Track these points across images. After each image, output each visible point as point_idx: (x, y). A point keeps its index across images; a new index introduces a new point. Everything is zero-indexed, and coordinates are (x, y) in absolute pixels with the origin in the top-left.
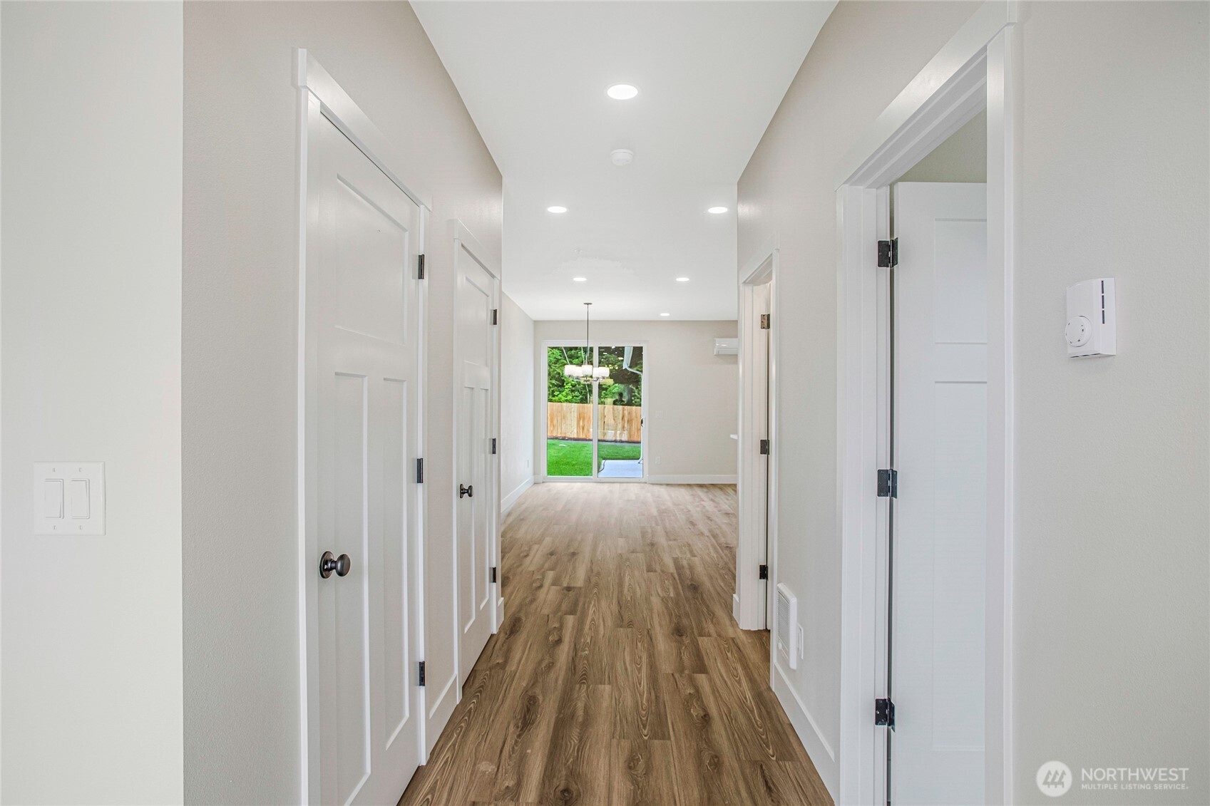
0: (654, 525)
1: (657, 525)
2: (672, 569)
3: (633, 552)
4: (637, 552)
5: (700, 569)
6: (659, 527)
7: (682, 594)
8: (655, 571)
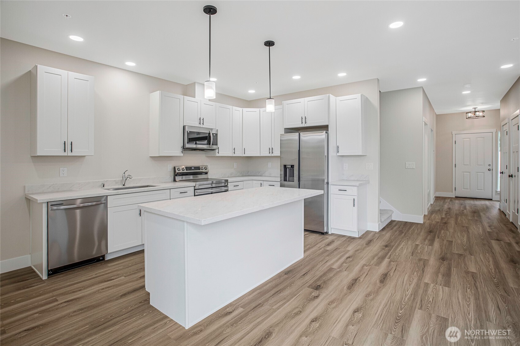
0: (432, 285)
1: (427, 285)
2: (437, 240)
3: (461, 255)
4: (458, 254)
5: (420, 238)
6: (426, 281)
7: (438, 231)
8: (447, 241)
